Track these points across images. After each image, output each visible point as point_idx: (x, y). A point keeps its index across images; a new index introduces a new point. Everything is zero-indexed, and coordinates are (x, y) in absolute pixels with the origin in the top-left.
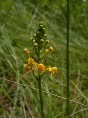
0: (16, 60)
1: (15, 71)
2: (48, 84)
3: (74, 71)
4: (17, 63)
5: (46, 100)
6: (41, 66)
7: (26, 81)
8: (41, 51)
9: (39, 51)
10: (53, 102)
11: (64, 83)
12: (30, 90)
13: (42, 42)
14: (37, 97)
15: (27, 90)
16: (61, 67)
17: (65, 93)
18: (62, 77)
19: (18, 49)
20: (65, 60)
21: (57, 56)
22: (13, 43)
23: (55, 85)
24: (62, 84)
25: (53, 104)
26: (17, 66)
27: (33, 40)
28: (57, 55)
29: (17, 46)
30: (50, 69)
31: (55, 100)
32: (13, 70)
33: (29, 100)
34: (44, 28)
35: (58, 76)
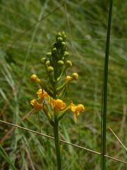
0: (14, 88)
1: (11, 107)
2: (69, 129)
3: (116, 106)
4: (15, 94)
5: (65, 158)
6: (59, 103)
7: (30, 124)
8: (58, 79)
9: (56, 79)
10: (78, 161)
11: (97, 128)
12: (37, 141)
13: (61, 65)
14: (50, 153)
15: (33, 141)
16: (93, 99)
17: (99, 145)
18: (94, 117)
19: (15, 67)
20: (99, 87)
21: (86, 80)
22: (8, 57)
23: (82, 132)
24: (94, 131)
25: (77, 166)
26: (16, 99)
27: (46, 61)
28: (86, 77)
29: (14, 62)
30: (74, 108)
31: (82, 158)
32: (8, 106)
33: (36, 158)
34: (64, 43)
35: (87, 115)
